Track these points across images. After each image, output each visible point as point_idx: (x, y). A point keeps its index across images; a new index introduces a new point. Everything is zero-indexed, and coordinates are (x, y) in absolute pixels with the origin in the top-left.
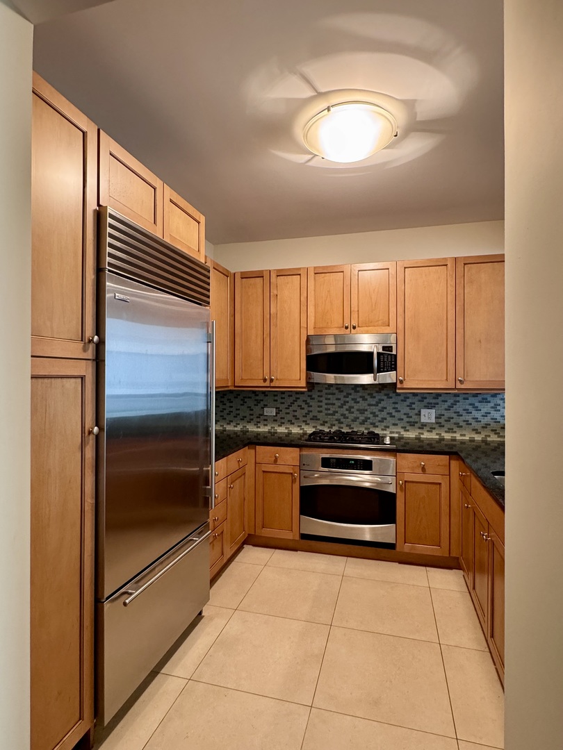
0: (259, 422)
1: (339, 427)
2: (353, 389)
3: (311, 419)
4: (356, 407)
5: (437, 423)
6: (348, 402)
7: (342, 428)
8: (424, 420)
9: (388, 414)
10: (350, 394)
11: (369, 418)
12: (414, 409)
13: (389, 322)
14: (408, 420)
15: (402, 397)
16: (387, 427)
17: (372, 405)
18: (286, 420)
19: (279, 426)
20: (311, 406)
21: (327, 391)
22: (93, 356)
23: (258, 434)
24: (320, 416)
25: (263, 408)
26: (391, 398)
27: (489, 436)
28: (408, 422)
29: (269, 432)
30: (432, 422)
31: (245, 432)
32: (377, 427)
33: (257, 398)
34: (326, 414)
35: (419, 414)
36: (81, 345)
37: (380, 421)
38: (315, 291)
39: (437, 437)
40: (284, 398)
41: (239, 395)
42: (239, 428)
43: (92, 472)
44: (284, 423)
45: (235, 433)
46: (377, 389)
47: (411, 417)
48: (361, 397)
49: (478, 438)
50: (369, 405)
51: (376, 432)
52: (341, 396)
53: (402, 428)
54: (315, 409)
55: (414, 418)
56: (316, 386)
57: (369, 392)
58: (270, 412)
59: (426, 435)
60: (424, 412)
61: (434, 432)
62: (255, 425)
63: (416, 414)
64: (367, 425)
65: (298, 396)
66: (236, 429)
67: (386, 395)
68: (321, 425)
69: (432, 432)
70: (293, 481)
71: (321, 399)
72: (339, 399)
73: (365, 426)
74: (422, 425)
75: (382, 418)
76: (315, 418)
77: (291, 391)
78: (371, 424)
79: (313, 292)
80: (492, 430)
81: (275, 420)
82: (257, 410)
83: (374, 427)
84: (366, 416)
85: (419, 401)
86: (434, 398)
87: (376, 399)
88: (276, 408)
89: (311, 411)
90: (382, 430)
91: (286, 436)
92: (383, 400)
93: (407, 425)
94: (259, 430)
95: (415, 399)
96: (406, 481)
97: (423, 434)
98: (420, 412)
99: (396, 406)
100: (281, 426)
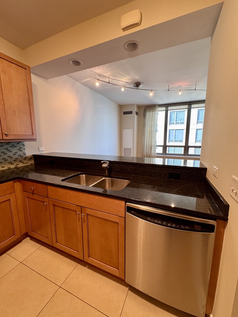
27: (18, 164)
49: (12, 166)
80: (20, 161)
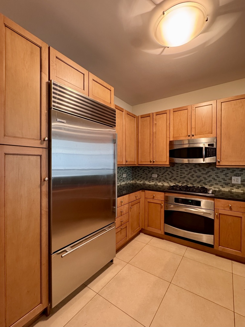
0: (150, 180)
1: (187, 184)
2: (194, 166)
3: (173, 180)
4: (196, 174)
5: (242, 184)
6: (191, 172)
7: (188, 184)
8: (233, 182)
9: (213, 178)
10: (193, 168)
11: (202, 180)
12: (228, 176)
13: (212, 132)
14: (224, 182)
15: (220, 170)
16: (212, 185)
17: (204, 174)
18: (162, 179)
19: (159, 182)
20: (173, 174)
21: (181, 167)
22: (47, 146)
23: (150, 185)
24: (177, 178)
25: (152, 174)
26: (215, 170)
28: (224, 183)
29: (154, 185)
30: (239, 183)
31: (144, 184)
32: (207, 185)
33: (149, 170)
34: (181, 178)
35: (231, 179)
36: (39, 141)
37: (208, 182)
38: (173, 120)
39: (242, 191)
40: (161, 170)
41: (142, 168)
42: (142, 182)
43: (46, 197)
44: (161, 181)
45: (140, 184)
46: (207, 166)
47: (226, 180)
48: (198, 170)
50: (202, 174)
51: (206, 187)
52: (188, 169)
53: (221, 186)
54: (175, 175)
55: (228, 181)
56: (175, 164)
57: (202, 167)
58: (155, 176)
59: (235, 190)
60: (233, 178)
61: (240, 189)
62: (148, 181)
63: (229, 179)
64: (201, 183)
65: (167, 169)
66: (141, 183)
67: (211, 169)
68: (178, 182)
69: (238, 189)
70: (161, 207)
71: (178, 170)
72: (187, 171)
73: (200, 184)
74: (233, 185)
75: (209, 181)
76: (175, 179)
77: (164, 167)
78: (203, 183)
79: (172, 121)
81: (157, 180)
82: (149, 175)
83: (205, 185)
84: (200, 179)
85: (231, 172)
86: (240, 171)
87: (206, 171)
88: (157, 174)
89: (173, 176)
90: (209, 186)
91: (162, 187)
92: (210, 172)
93: (223, 184)
94: (150, 183)
95: (229, 171)
96: (220, 214)
97: (233, 189)
98: (231, 178)
99: (217, 174)
100: (160, 182)
